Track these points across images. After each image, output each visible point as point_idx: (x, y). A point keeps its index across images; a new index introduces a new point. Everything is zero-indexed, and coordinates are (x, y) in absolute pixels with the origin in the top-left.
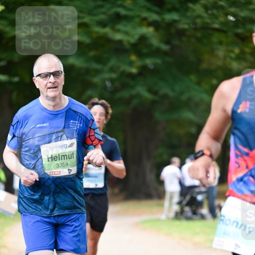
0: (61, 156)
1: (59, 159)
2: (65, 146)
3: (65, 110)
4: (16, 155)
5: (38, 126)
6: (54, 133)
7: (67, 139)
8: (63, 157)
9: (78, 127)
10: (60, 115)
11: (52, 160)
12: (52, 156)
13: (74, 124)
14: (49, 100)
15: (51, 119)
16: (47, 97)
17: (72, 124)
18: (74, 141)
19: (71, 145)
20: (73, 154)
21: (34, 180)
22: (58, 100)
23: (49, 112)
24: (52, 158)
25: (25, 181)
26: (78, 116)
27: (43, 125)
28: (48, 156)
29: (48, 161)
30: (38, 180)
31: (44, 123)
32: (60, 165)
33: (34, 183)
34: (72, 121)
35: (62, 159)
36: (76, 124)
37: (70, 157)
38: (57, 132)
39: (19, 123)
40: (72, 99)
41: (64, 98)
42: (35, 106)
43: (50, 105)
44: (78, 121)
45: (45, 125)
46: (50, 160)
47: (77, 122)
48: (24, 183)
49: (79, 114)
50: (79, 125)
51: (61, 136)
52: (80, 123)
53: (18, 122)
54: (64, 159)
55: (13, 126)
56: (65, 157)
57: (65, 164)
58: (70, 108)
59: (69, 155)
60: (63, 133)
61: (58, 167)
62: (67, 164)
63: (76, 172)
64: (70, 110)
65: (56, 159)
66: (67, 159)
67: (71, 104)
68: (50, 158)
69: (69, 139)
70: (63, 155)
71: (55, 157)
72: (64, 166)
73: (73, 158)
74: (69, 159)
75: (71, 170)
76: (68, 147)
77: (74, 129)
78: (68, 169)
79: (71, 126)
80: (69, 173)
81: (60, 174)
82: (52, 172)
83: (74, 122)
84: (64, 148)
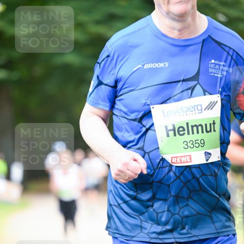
0: (192, 127)
1: (189, 134)
2: (199, 108)
3: (201, 40)
4: (104, 120)
5: (147, 66)
6: (179, 81)
7: (205, 95)
8: (195, 128)
9: (225, 73)
10: (191, 47)
11: (175, 135)
12: (174, 126)
13: (217, 67)
14: (174, 19)
15: (174, 55)
16: (168, 13)
17: (212, 66)
18: (217, 98)
19: (211, 106)
20: (214, 123)
21: (139, 172)
22: (189, 19)
23: (170, 41)
24: (174, 130)
25: (120, 171)
26: (226, 53)
27: (157, 65)
28: (166, 127)
29: (168, 136)
30: (145, 172)
31: (159, 61)
32: (189, 144)
33: (136, 177)
34: (213, 61)
35: (193, 133)
36: (221, 67)
37: (208, 129)
38: (183, 81)
39: (110, 58)
40: (213, 20)
41: (200, 17)
42: (143, 28)
43: (174, 29)
44: (225, 62)
45: (162, 65)
46: (171, 133)
47: (222, 63)
49: (227, 49)
50: (226, 68)
51: (193, 89)
52: (229, 67)
53: (108, 56)
54: (198, 132)
55: (100, 64)
56: (200, 128)
57: (199, 142)
58: (209, 36)
59: (206, 125)
60: (196, 82)
61: (186, 147)
62: (202, 142)
63: (220, 159)
64: (210, 39)
65: (181, 133)
66: (203, 132)
67: (213, 28)
68: (171, 130)
69: (206, 93)
70: (195, 126)
71: (181, 129)
72: (197, 145)
73: (215, 131)
74: (207, 132)
75: (210, 154)
76: (205, 110)
77: (216, 75)
78: (205, 153)
79: (210, 70)
80: (207, 160)
81: (191, 162)
82: (176, 157)
83: (216, 62)
84: (197, 111)
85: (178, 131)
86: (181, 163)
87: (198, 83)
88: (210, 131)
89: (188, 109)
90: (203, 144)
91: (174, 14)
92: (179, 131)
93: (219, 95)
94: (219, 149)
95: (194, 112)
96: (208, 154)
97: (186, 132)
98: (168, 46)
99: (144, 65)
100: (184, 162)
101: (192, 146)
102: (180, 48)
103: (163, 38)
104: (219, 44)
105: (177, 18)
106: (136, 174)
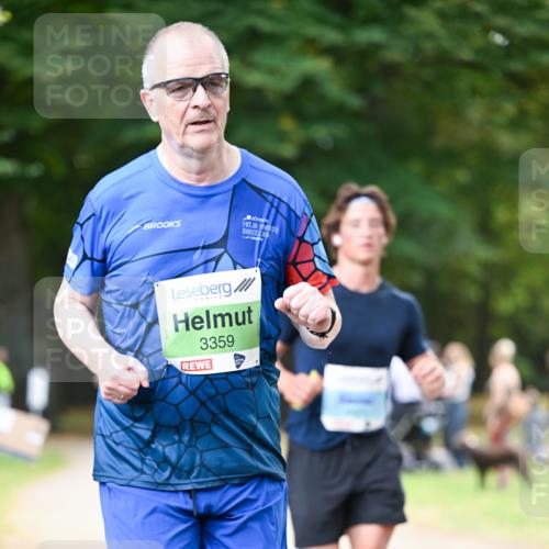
0: (215, 316)
1: (209, 327)
2: (227, 288)
3: (231, 186)
4: (91, 311)
5: (148, 227)
6: (197, 249)
7: (235, 268)
8: (219, 319)
9: (267, 235)
10: (216, 198)
11: (188, 329)
12: (186, 315)
13: (255, 226)
14: (189, 156)
15: (190, 210)
16: (183, 146)
17: (248, 224)
18: (255, 273)
19: (245, 285)
20: (250, 311)
21: (137, 386)
22: (213, 155)
23: (182, 189)
24: (186, 321)
25: (109, 389)
26: (268, 205)
27: (163, 225)
28: (175, 316)
29: (177, 330)
30: (146, 385)
31: (167, 218)
32: (210, 343)
33: (135, 393)
34: (249, 217)
35: (216, 326)
36: (262, 226)
37: (240, 320)
38: (204, 247)
40: (249, 154)
41: (228, 151)
42: (145, 169)
44: (268, 218)
45: (170, 224)
46: (182, 326)
47: (263, 220)
48: (107, 394)
49: (270, 198)
50: (268, 228)
51: (217, 259)
52: (273, 224)
53: (93, 215)
54: (223, 325)
55: (82, 226)
56: (227, 318)
57: (225, 339)
58: (244, 180)
59: (236, 314)
60: (223, 250)
61: (205, 346)
62: (230, 339)
63: (258, 364)
64: (244, 184)
65: (198, 326)
66: (231, 324)
67: (249, 168)
68: (181, 322)
69: (238, 266)
70: (220, 315)
71: (197, 320)
72: (222, 344)
73: (250, 322)
74: (238, 324)
75: (243, 357)
76: (235, 291)
77: (253, 238)
78: (235, 355)
79: (245, 231)
80: (238, 367)
81: (212, 368)
82: (189, 362)
83: (253, 219)
84: (223, 294)
85: (192, 323)
86: (196, 370)
87: (226, 251)
88: (244, 322)
89: (210, 290)
90: (231, 342)
91: (192, 149)
92: (194, 323)
93: (258, 269)
94: (258, 349)
95: (218, 295)
96: (239, 358)
97: (205, 324)
98: (182, 196)
99: (143, 225)
100: (201, 370)
101: (214, 345)
102: (199, 200)
103: (173, 184)
104: (259, 191)
105: (195, 154)
106: (133, 390)
